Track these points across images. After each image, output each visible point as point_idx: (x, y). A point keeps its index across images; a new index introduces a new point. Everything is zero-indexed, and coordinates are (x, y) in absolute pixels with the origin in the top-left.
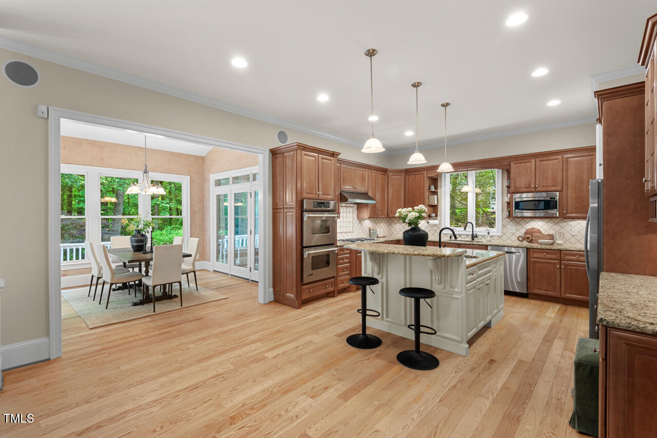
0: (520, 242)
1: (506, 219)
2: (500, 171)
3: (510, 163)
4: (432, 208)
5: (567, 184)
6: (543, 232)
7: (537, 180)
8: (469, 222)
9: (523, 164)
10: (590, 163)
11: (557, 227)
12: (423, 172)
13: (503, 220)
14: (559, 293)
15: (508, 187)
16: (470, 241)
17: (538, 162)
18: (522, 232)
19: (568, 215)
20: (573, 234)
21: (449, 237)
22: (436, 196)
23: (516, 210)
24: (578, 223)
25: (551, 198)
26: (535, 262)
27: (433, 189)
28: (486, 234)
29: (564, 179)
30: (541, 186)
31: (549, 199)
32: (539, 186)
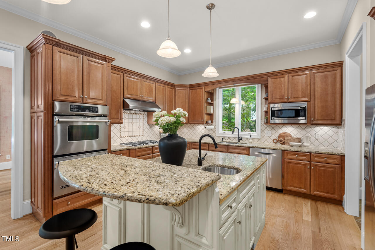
0: (275, 144)
1: (264, 125)
2: (260, 85)
3: (268, 78)
4: (209, 116)
5: (314, 96)
6: (293, 136)
7: (290, 92)
8: (235, 128)
9: (279, 79)
10: (334, 77)
11: (304, 132)
12: (202, 87)
13: (261, 126)
14: (309, 191)
15: (266, 99)
16: (236, 143)
17: (290, 77)
18: (276, 136)
19: (315, 122)
20: (317, 138)
21: (221, 139)
22: (212, 107)
23: (272, 118)
24: (321, 129)
25: (301, 108)
26: (289, 162)
27: (209, 101)
28: (249, 137)
29: (312, 91)
30: (293, 98)
31: (299, 108)
32: (291, 97)
